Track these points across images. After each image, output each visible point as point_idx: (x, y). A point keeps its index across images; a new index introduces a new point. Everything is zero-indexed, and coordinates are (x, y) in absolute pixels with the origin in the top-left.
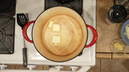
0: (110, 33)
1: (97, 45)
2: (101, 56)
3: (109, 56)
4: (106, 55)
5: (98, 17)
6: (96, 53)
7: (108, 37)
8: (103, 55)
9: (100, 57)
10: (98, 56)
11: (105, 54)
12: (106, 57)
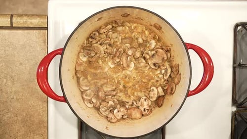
0: (18, 74)
1: (45, 45)
2: (36, 22)
3: (17, 21)
4: (26, 22)
5: (44, 109)
6: (47, 28)
7: (21, 64)
8: (31, 23)
9: (38, 19)
10: (42, 21)
11: (26, 26)
12: (25, 19)
